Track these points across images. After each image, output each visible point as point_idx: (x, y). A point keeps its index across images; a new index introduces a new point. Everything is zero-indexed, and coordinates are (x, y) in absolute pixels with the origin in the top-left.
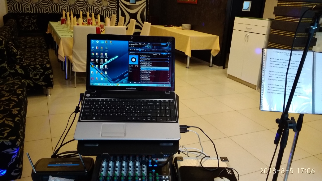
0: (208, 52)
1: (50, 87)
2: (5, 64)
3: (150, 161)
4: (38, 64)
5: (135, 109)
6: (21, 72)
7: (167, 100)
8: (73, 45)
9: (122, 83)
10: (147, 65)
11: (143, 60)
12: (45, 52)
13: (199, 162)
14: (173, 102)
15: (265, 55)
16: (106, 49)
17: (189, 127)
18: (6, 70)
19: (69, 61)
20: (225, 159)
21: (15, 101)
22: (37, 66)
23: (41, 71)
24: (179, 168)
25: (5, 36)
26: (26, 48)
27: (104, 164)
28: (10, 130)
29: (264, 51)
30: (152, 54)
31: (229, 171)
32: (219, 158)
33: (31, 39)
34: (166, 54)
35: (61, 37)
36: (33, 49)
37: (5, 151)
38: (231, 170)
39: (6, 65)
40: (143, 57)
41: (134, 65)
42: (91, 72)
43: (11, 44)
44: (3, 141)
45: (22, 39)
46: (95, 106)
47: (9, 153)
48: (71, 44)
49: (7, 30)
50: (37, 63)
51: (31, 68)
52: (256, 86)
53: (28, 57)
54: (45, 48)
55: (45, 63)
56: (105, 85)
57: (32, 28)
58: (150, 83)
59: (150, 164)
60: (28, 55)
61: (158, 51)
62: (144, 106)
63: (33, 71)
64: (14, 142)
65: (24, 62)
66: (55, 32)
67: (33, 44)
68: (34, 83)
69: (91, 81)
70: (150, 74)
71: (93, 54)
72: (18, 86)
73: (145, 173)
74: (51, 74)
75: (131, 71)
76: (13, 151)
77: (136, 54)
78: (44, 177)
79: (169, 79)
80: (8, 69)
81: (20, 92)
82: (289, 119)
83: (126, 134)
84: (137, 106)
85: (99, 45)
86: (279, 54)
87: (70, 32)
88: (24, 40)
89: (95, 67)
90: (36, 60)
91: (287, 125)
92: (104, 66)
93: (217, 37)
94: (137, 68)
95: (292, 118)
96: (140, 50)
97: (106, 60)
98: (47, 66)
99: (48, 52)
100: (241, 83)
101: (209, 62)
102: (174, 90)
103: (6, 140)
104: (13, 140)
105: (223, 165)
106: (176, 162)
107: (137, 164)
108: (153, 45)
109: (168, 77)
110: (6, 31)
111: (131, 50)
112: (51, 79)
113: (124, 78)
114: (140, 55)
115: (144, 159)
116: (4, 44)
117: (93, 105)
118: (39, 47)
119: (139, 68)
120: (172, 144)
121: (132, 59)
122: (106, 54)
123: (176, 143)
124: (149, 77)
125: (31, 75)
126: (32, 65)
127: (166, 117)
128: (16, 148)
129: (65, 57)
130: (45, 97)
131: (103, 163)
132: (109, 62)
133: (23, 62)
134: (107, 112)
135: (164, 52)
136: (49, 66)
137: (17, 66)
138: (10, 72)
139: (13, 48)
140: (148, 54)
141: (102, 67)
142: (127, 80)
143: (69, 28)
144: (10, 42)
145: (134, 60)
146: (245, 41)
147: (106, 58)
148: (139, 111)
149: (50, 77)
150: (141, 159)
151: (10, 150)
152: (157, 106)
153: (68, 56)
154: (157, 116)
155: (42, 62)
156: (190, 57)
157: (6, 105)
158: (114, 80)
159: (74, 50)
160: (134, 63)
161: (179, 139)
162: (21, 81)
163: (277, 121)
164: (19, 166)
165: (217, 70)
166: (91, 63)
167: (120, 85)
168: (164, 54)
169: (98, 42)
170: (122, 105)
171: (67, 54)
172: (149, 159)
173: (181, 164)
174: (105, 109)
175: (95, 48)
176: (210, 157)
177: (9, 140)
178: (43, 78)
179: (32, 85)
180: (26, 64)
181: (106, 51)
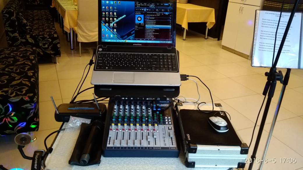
0: (204, 24)
1: (57, 56)
2: (16, 34)
3: (155, 105)
4: (46, 35)
5: (141, 61)
6: (31, 42)
7: (169, 54)
8: (78, 17)
9: (129, 39)
10: (151, 24)
11: (147, 19)
12: (51, 23)
13: (196, 107)
14: (174, 56)
15: (258, 17)
16: (115, 9)
17: (188, 76)
18: (18, 40)
19: (74, 32)
20: (219, 105)
21: (29, 65)
22: (46, 36)
23: (49, 41)
24: (179, 111)
25: (15, 8)
26: (34, 20)
27: (116, 107)
28: (28, 88)
29: (257, 13)
30: (156, 14)
31: (222, 113)
32: (214, 104)
33: (37, 12)
34: (169, 13)
35: (66, 9)
36: (40, 21)
37: (24, 106)
38: (224, 113)
39: (18, 34)
40: (147, 16)
41: (140, 24)
42: (103, 30)
43: (21, 15)
44: (22, 97)
45: (29, 13)
46: (107, 59)
47: (28, 108)
48: (75, 17)
49: (17, 3)
50: (45, 33)
51: (40, 37)
52: (248, 56)
53: (36, 28)
54: (51, 20)
55: (53, 33)
56: (115, 41)
57: (37, 2)
58: (154, 40)
59: (154, 108)
60: (36, 26)
61: (161, 11)
62: (149, 59)
63: (42, 41)
64: (31, 98)
65: (34, 32)
66: (60, 6)
67: (40, 17)
68: (43, 52)
69: (102, 37)
70: (154, 32)
71: (104, 13)
72: (30, 52)
73: (150, 114)
74: (59, 43)
75: (137, 29)
76: (31, 106)
77: (142, 14)
78: (66, 117)
79: (170, 36)
80: (19, 38)
81: (33, 58)
82: (277, 72)
83: (134, 80)
84: (143, 59)
85: (109, 5)
86: (270, 15)
87: (73, 5)
88: (31, 13)
89: (105, 25)
90: (44, 30)
91: (275, 77)
92: (113, 24)
93: (213, 10)
94: (142, 26)
95: (280, 72)
96: (145, 10)
97: (115, 19)
98: (55, 36)
99: (54, 24)
100: (234, 53)
101: (205, 34)
102: (175, 46)
103: (25, 97)
104: (30, 96)
105: (217, 109)
106: (176, 107)
107: (144, 107)
108: (156, 5)
109: (170, 35)
110: (15, 3)
111: (137, 10)
112: (59, 48)
113: (131, 35)
114: (145, 14)
115: (149, 104)
116: (15, 15)
117: (105, 58)
118: (45, 19)
119: (144, 26)
120: (174, 90)
121: (138, 18)
122: (115, 13)
123: (177, 89)
124: (153, 35)
125: (41, 45)
126: (41, 35)
127: (169, 67)
128: (34, 104)
129: (70, 28)
130: (53, 65)
131: (114, 106)
132: (118, 20)
133: (32, 32)
134: (117, 63)
135: (167, 11)
136: (56, 36)
137: (27, 35)
138: (21, 41)
139: (23, 19)
140: (152, 14)
141: (112, 25)
142: (133, 37)
143: (73, 2)
144: (20, 14)
145: (139, 19)
146: (240, 13)
147: (115, 17)
148: (145, 63)
149: (57, 46)
150: (147, 105)
151: (28, 105)
152: (160, 59)
153: (73, 27)
154: (160, 67)
155: (50, 33)
156: (186, 30)
157: (21, 68)
158: (122, 37)
159: (79, 22)
160: (140, 22)
161: (180, 85)
162: (32, 49)
163: (266, 74)
164: (36, 119)
165: (212, 42)
166: (102, 22)
167: (127, 41)
168: (167, 13)
169: (107, 3)
170: (130, 58)
171: (72, 26)
172: (153, 104)
173: (180, 108)
174: (116, 60)
175: (105, 8)
176: (205, 103)
177: (28, 96)
178: (52, 47)
179: (42, 53)
180: (35, 34)
181: (115, 10)
